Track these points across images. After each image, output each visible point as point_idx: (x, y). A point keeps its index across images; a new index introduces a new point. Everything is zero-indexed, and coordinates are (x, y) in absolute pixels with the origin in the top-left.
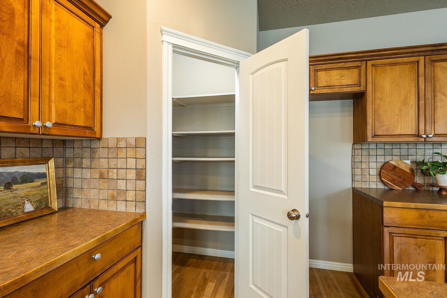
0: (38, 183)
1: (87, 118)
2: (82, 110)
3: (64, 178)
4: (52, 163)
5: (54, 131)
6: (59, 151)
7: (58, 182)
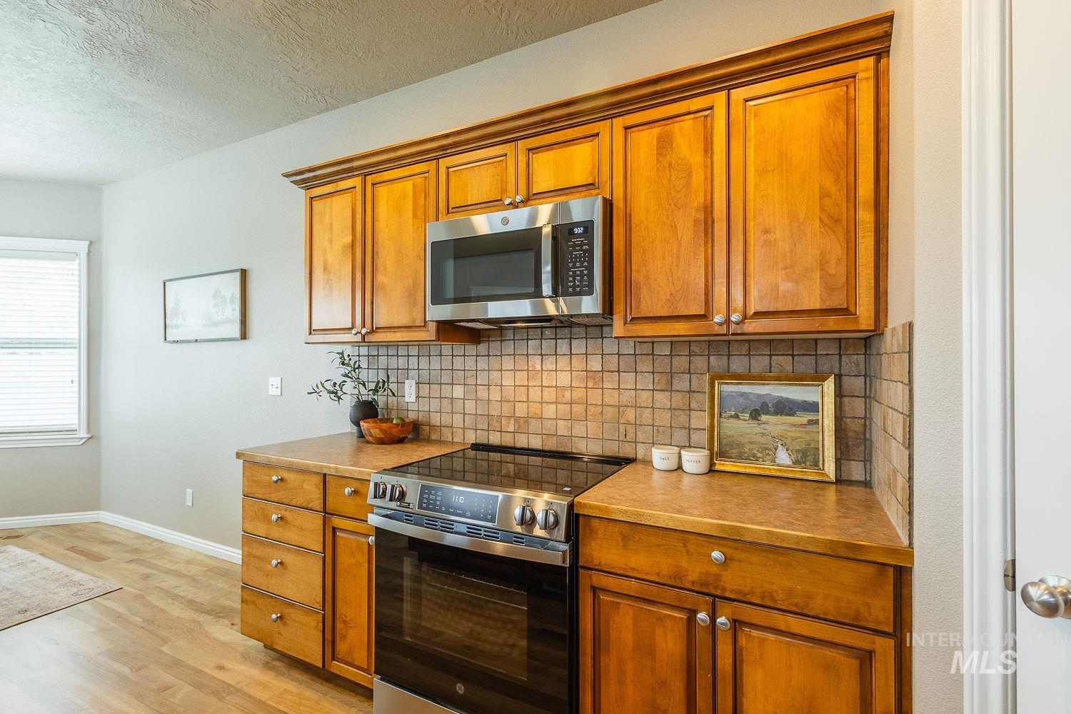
0: (803, 418)
1: (829, 289)
2: (817, 275)
3: (867, 419)
4: (829, 385)
5: (752, 326)
6: (853, 361)
7: (853, 426)
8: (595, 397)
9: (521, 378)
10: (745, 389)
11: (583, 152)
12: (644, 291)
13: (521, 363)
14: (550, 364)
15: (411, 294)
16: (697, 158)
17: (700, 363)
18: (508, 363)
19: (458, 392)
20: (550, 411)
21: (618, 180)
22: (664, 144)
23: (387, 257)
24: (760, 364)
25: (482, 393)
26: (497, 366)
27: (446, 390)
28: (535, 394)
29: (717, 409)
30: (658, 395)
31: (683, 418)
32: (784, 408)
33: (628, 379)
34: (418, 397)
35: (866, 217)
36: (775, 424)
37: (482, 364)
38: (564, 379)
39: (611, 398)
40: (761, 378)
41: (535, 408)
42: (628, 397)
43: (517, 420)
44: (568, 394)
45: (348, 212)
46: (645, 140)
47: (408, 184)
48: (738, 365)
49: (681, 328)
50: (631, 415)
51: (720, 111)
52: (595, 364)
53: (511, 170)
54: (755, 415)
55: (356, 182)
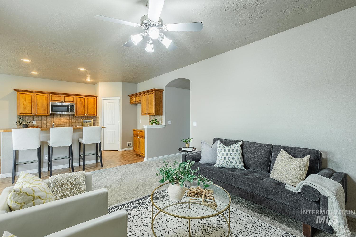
2: (93, 112)
3: (95, 122)
4: (92, 120)
5: (88, 115)
6: (94, 118)
7: (94, 123)
8: (68, 122)
9: (57, 120)
10: (85, 120)
11: (72, 98)
12: (78, 112)
13: (57, 118)
14: (62, 118)
15: (45, 110)
16: (83, 102)
17: (81, 118)
18: (55, 118)
19: (45, 122)
20: (62, 124)
21: (76, 102)
22: (80, 99)
23: (40, 105)
24: (86, 118)
25: (50, 122)
26: (53, 118)
27: (43, 122)
28: (59, 122)
29: (83, 122)
30: (76, 121)
31: (79, 123)
32: (89, 122)
33: (73, 120)
34: (36, 123)
35: (96, 108)
36: (88, 123)
37: (50, 118)
38: (64, 120)
39: (70, 122)
40: (87, 119)
41: (59, 123)
42: (72, 122)
43: (56, 125)
44: (65, 122)
45: (30, 98)
46: (78, 99)
47: (44, 96)
48: (84, 118)
49: (82, 115)
50: (73, 123)
51: (85, 98)
52: (68, 118)
53: (62, 98)
54: (86, 122)
55: (33, 94)
